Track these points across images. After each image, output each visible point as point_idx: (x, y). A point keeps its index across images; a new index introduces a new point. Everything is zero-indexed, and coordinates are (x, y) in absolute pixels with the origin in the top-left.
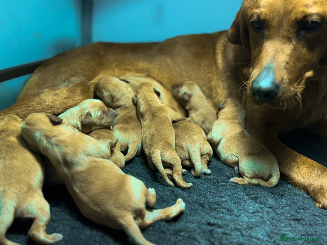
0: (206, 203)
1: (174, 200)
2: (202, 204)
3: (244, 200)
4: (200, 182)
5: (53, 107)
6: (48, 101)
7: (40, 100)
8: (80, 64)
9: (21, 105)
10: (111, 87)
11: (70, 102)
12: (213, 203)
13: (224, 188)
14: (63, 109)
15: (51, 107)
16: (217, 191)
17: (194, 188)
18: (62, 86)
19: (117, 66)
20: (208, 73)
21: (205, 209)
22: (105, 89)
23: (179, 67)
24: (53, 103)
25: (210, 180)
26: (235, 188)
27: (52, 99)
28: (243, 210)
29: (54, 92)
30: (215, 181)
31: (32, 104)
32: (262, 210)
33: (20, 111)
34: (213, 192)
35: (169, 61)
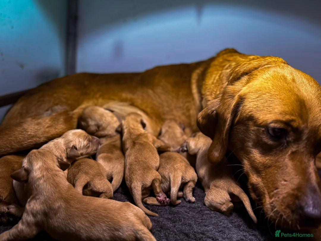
0: (191, 232)
1: (159, 231)
2: (187, 233)
3: (228, 228)
4: (185, 211)
5: (35, 136)
6: (30, 131)
7: (22, 129)
8: (64, 94)
9: (2, 135)
10: (97, 117)
11: (53, 131)
12: (198, 232)
13: (208, 217)
14: (44, 138)
15: (33, 137)
16: (202, 219)
17: (179, 217)
18: (45, 115)
19: (100, 96)
20: (186, 102)
21: (190, 239)
22: (91, 118)
23: (159, 97)
24: (36, 132)
25: (195, 208)
26: (219, 216)
27: (34, 128)
28: (228, 238)
29: (36, 122)
30: (199, 209)
31: (14, 133)
32: (246, 238)
33: (2, 142)
34: (198, 222)
35: (150, 92)
